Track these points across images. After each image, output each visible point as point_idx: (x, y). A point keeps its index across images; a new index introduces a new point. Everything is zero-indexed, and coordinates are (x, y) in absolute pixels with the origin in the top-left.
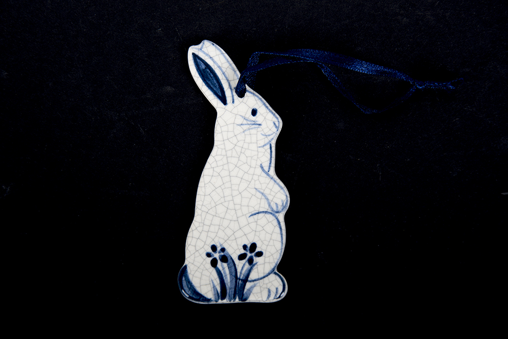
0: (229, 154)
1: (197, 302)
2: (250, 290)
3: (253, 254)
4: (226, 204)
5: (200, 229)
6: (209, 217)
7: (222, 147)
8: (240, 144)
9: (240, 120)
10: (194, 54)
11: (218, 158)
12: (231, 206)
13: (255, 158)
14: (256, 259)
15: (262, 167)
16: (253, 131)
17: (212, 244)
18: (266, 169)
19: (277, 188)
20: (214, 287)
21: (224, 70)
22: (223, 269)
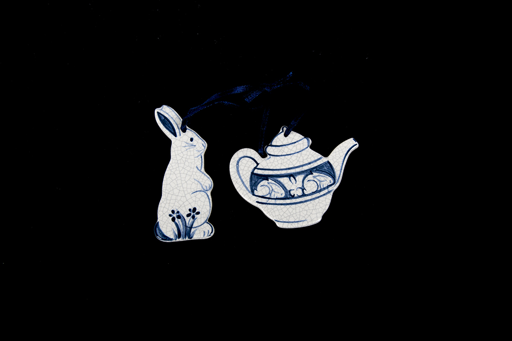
0: (179, 162)
1: (165, 241)
2: (194, 233)
3: (195, 213)
4: (178, 188)
5: (165, 202)
6: (170, 196)
7: (175, 158)
8: (185, 156)
9: (184, 144)
10: (158, 112)
11: (173, 165)
12: (181, 189)
13: (193, 163)
14: (196, 216)
15: (197, 168)
16: (192, 149)
17: (172, 209)
18: (200, 169)
19: (206, 178)
20: (174, 232)
21: (174, 119)
22: (179, 222)
